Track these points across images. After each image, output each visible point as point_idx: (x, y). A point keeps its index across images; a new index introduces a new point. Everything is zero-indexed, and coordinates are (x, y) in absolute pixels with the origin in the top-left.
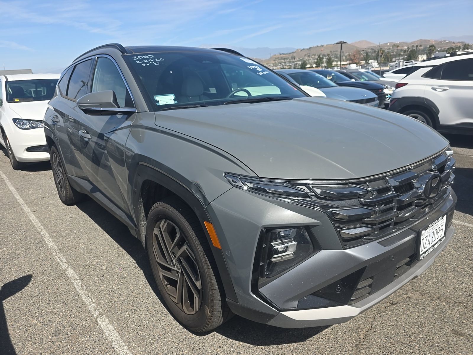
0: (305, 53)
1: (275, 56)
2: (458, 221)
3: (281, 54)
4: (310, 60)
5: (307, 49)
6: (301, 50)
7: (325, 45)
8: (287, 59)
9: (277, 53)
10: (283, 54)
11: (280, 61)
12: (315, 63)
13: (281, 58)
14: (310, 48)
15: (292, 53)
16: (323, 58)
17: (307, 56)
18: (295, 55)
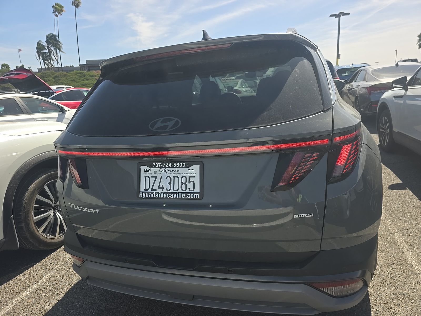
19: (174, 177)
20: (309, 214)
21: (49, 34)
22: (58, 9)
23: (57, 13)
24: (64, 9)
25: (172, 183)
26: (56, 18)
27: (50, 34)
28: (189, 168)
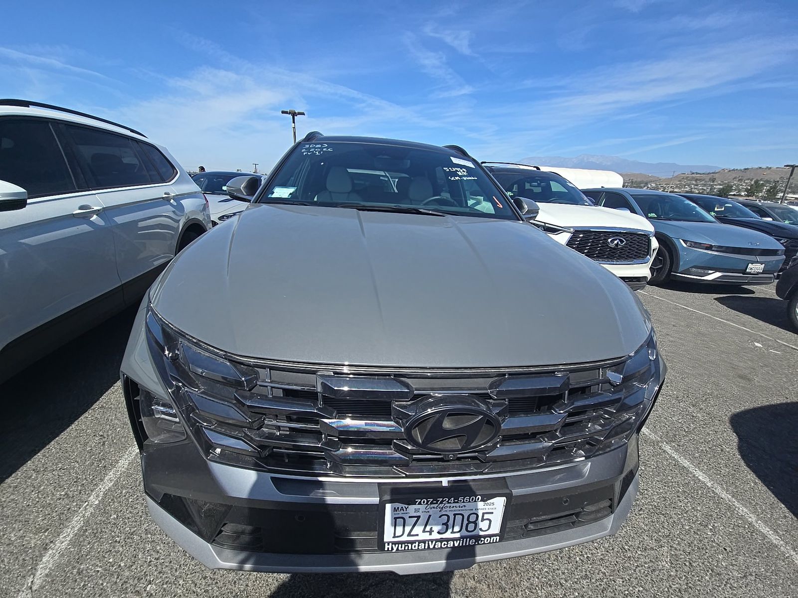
0: (734, 176)
1: (683, 175)
2: (745, 510)
3: (693, 173)
4: (742, 185)
5: (741, 170)
6: (730, 171)
7: (774, 166)
8: (701, 180)
9: (687, 172)
10: (697, 173)
11: (689, 182)
12: (747, 190)
13: (693, 179)
14: (745, 169)
15: (713, 173)
16: (763, 185)
17: (737, 180)
18: (716, 176)
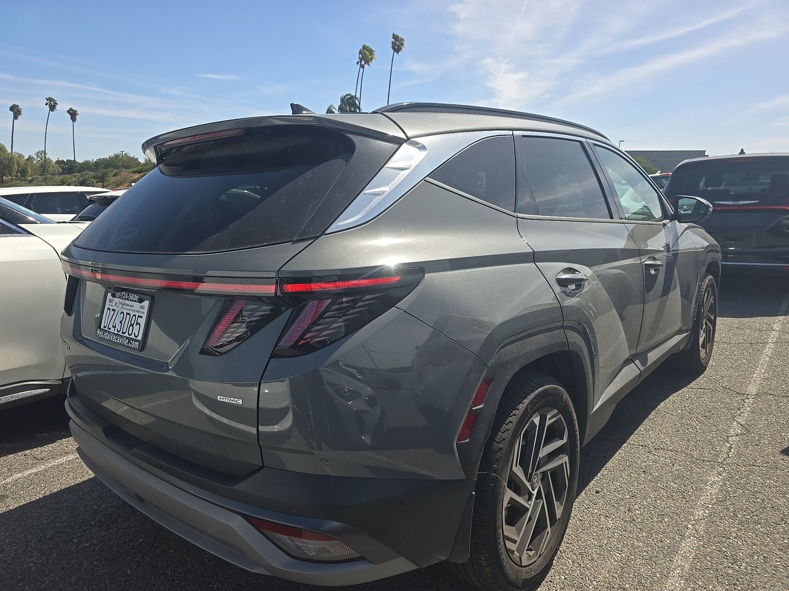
19: (127, 314)
20: (236, 400)
21: (344, 95)
22: (366, 56)
23: (363, 62)
24: (376, 55)
25: (123, 322)
26: (362, 69)
27: (346, 96)
28: (141, 304)
